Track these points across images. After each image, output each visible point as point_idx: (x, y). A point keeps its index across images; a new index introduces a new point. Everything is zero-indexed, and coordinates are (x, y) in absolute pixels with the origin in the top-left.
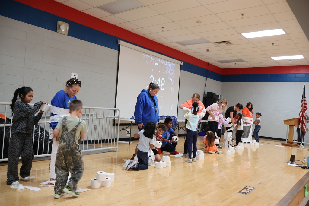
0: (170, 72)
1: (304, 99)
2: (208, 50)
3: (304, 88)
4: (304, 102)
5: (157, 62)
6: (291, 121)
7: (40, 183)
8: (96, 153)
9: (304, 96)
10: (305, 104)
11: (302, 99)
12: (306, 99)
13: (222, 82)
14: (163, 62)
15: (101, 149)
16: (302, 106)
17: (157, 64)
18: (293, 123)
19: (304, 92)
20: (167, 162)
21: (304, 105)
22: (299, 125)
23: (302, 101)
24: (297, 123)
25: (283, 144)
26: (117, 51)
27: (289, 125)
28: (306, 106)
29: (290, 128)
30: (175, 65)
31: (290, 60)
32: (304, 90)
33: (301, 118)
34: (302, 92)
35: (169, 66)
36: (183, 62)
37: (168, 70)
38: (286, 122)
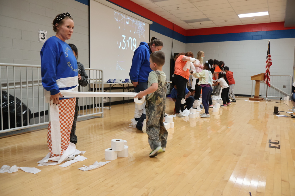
0: (141, 32)
1: (269, 54)
2: (178, 7)
3: (269, 44)
4: (269, 58)
5: (128, 20)
6: (258, 77)
7: (38, 162)
8: (80, 120)
9: (269, 52)
10: (270, 59)
11: (267, 54)
12: (271, 55)
13: (186, 43)
14: (134, 21)
15: (83, 116)
16: (267, 62)
17: (127, 23)
18: (259, 78)
19: (269, 48)
20: (170, 123)
21: (269, 61)
22: (264, 80)
23: (267, 57)
24: (263, 79)
25: (250, 99)
26: (87, 6)
27: (256, 81)
28: (271, 61)
29: (256, 83)
30: (144, 24)
31: (254, 18)
32: (269, 46)
33: (267, 74)
34: (267, 49)
35: (139, 25)
36: (152, 21)
37: (139, 30)
38: (253, 77)
